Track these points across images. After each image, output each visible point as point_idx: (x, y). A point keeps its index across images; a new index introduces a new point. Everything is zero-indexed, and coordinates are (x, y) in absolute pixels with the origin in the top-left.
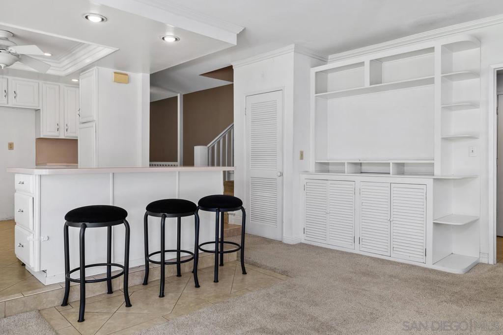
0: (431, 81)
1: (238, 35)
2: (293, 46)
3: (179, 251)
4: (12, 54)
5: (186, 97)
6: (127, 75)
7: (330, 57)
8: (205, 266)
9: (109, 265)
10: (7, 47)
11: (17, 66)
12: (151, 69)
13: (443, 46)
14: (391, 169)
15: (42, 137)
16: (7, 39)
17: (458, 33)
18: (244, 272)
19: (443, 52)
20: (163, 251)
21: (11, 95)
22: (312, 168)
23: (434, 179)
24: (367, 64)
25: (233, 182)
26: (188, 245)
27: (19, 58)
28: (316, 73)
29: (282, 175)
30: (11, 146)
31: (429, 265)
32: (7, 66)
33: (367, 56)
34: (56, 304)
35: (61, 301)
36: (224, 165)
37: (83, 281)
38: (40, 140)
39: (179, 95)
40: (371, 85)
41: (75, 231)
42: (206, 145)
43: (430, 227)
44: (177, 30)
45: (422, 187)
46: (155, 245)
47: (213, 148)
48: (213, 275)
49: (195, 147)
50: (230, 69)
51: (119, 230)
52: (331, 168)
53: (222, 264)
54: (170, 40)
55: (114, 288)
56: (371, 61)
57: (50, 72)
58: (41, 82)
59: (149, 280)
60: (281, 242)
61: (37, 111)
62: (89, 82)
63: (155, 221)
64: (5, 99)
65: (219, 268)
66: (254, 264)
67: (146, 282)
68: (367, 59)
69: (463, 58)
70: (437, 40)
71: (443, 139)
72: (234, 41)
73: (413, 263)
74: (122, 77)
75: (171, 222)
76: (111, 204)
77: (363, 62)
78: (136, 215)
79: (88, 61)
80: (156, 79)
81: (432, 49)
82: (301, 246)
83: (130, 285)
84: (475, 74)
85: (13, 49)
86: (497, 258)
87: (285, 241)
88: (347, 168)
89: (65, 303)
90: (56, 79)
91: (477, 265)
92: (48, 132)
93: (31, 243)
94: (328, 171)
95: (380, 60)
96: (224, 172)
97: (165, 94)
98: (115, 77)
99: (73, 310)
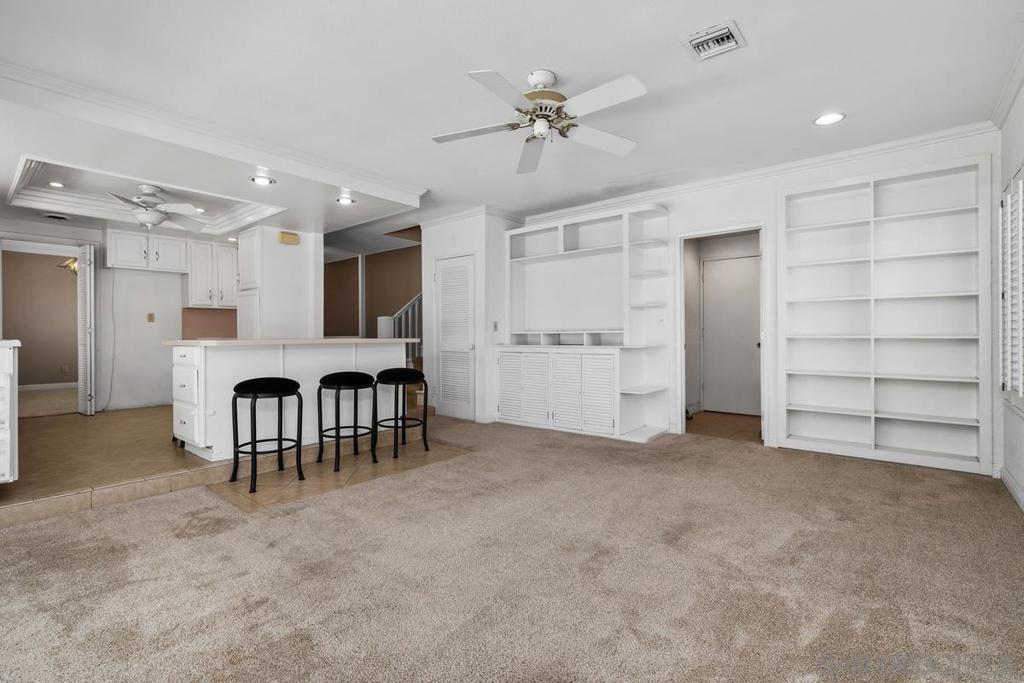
0: (619, 249)
1: (421, 197)
2: (484, 207)
3: (356, 427)
4: (161, 212)
5: (369, 259)
6: (296, 235)
7: (527, 219)
8: (385, 444)
9: (280, 439)
10: (155, 204)
11: (167, 224)
12: (325, 229)
13: (630, 214)
14: (586, 339)
15: (190, 306)
16: (153, 195)
17: (643, 202)
18: (427, 449)
19: (630, 220)
20: (338, 428)
21: (152, 256)
22: (507, 339)
23: (621, 349)
24: (561, 229)
25: (421, 358)
26: (365, 420)
27: (168, 216)
28: (511, 236)
29: (474, 348)
30: (151, 318)
31: (617, 436)
32: (154, 225)
33: (561, 220)
34: (224, 480)
35: (229, 477)
36: (407, 337)
37: (254, 453)
38: (187, 311)
39: (360, 256)
40: (565, 251)
41: (244, 403)
42: (391, 315)
43: (618, 397)
44: (353, 193)
45: (608, 357)
46: (329, 422)
47: (400, 319)
48: (392, 453)
49: (379, 318)
50: (417, 229)
51: (291, 401)
52: (529, 339)
53: (404, 443)
54: (345, 201)
55: (286, 465)
56: (565, 226)
57: (204, 230)
58: (189, 241)
59: (324, 457)
60: (473, 422)
61: (184, 275)
62: (251, 243)
63: (329, 395)
64: (144, 262)
65: (400, 447)
66: (439, 442)
67: (320, 460)
68: (561, 223)
69: (654, 226)
70: (624, 207)
71: (632, 308)
72: (416, 204)
73: (601, 435)
74: (290, 238)
75: (347, 394)
76: (281, 376)
77: (557, 228)
78: (309, 388)
79: (250, 219)
80: (331, 239)
81: (620, 217)
82: (495, 424)
83: (302, 462)
84: (663, 243)
85: (162, 207)
86: (687, 429)
87: (478, 421)
88: (543, 340)
89: (234, 478)
90: (210, 237)
91: (664, 435)
92: (197, 300)
93: (196, 418)
94: (526, 343)
95: (577, 225)
96: (407, 344)
97: (341, 255)
98: (282, 238)
99: (243, 484)
